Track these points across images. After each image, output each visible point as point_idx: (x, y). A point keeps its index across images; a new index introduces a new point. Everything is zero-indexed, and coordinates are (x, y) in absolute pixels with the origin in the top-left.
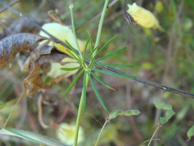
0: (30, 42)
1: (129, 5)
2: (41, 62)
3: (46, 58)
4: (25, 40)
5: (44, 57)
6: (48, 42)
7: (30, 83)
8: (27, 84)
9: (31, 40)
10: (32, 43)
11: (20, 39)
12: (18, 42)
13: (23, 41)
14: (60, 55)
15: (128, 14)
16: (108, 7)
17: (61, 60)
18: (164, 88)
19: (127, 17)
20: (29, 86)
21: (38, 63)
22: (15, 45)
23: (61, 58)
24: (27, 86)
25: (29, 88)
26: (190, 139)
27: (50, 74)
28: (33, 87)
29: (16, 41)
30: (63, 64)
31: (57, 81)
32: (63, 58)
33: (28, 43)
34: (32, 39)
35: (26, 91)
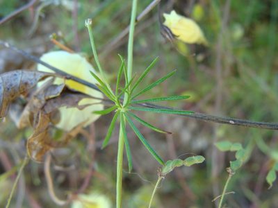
0: (30, 82)
1: (165, 15)
2: (49, 109)
3: (55, 102)
4: (21, 81)
5: (52, 101)
6: (53, 80)
7: (36, 142)
8: (33, 143)
9: (31, 80)
10: (32, 84)
11: (14, 80)
12: (11, 85)
13: (18, 82)
14: (75, 96)
15: (167, 27)
16: (136, 20)
17: (77, 102)
18: (231, 122)
19: (166, 31)
20: (36, 146)
21: (44, 110)
22: (8, 89)
23: (76, 100)
24: (33, 147)
25: (35, 150)
26: (271, 185)
27: (60, 126)
28: (41, 147)
29: (9, 84)
30: (81, 108)
31: (74, 134)
32: (80, 99)
33: (26, 84)
34: (32, 77)
35: (31, 154)
